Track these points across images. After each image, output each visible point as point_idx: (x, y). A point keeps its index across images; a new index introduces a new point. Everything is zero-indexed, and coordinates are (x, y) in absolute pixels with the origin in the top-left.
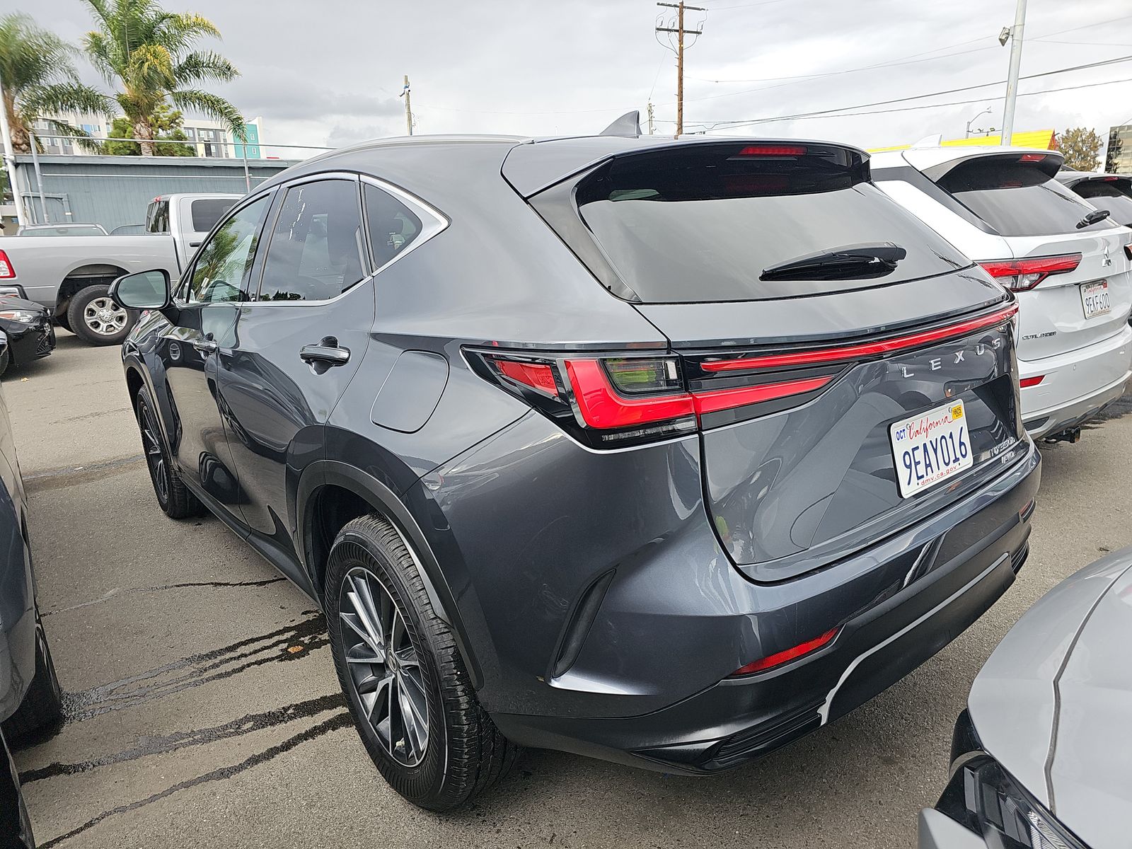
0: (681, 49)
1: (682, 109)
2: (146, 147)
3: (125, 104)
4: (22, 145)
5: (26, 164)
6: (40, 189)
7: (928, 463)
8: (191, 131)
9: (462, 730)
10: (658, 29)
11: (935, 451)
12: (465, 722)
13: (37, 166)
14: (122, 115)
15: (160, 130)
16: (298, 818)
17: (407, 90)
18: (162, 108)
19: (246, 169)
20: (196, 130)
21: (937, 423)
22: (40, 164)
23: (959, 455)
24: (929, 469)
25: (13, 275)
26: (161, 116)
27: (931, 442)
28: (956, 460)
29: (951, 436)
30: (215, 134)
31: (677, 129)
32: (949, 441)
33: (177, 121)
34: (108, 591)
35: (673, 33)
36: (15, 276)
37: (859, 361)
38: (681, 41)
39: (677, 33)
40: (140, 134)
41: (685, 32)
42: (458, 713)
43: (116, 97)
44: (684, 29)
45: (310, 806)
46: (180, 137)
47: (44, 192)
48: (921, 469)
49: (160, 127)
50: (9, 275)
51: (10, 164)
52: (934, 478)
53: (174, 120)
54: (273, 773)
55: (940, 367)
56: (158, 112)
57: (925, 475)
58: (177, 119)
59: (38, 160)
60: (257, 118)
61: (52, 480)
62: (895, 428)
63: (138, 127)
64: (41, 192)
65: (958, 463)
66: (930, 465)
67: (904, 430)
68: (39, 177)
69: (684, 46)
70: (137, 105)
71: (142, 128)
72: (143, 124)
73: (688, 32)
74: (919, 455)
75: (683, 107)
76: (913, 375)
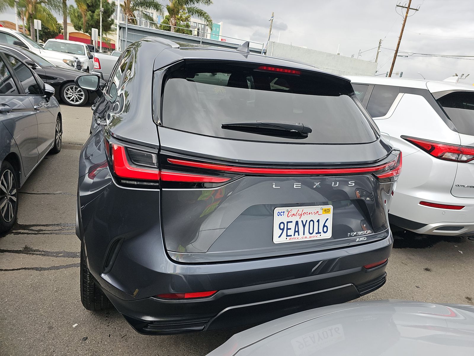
0: (406, 17)
1: (399, 44)
2: (173, 27)
3: (169, 10)
4: (130, 20)
5: (123, 27)
6: (126, 38)
7: (297, 230)
8: (196, 24)
9: (87, 282)
10: (397, 6)
11: (304, 226)
12: (88, 279)
13: (126, 28)
14: (167, 14)
15: (181, 22)
16: (49, 294)
17: (272, 18)
18: (184, 13)
19: (201, 42)
20: (197, 23)
21: (310, 213)
22: (128, 28)
23: (321, 230)
24: (297, 233)
25: (100, 68)
26: (183, 16)
27: (302, 221)
28: (318, 233)
29: (318, 221)
30: (204, 27)
31: (395, 53)
32: (316, 224)
33: (188, 19)
34: (58, 191)
35: (404, 8)
36: (100, 69)
37: (245, 175)
38: (407, 13)
39: (407, 9)
40: (172, 22)
41: (410, 8)
42: (86, 275)
43: (166, 6)
44: (410, 7)
45: (56, 291)
46: (188, 26)
47: (127, 39)
48: (291, 232)
49: (181, 20)
50: (98, 68)
51: (118, 26)
52: (300, 238)
53: (187, 19)
54: (55, 275)
55: (300, 187)
56: (182, 14)
57: (293, 235)
58: (188, 18)
59: (127, 26)
60: (221, 22)
61: (73, 146)
62: (277, 210)
63: (172, 19)
64: (126, 39)
65: (320, 234)
66: (298, 231)
67: (284, 212)
68: (126, 33)
69: (408, 15)
70: (173, 10)
71: (173, 20)
72: (173, 18)
73: (412, 9)
74: (292, 226)
75: (400, 43)
76: (279, 187)
